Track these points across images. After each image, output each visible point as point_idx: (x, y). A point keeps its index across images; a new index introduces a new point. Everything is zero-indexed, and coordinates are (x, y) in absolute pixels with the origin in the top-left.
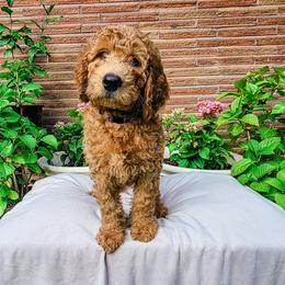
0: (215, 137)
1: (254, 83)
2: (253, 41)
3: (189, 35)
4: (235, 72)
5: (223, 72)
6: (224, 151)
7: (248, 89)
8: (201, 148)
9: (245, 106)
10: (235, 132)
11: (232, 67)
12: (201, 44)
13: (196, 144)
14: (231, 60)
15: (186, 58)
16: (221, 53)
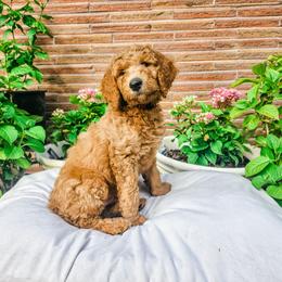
0: (230, 129)
1: (276, 68)
2: (276, 22)
3: (206, 15)
4: (256, 56)
5: (243, 56)
6: (238, 144)
7: (268, 76)
8: (214, 141)
9: (263, 95)
10: (251, 125)
11: (254, 50)
12: (218, 25)
13: (207, 137)
14: (251, 42)
15: (202, 41)
16: (241, 35)
